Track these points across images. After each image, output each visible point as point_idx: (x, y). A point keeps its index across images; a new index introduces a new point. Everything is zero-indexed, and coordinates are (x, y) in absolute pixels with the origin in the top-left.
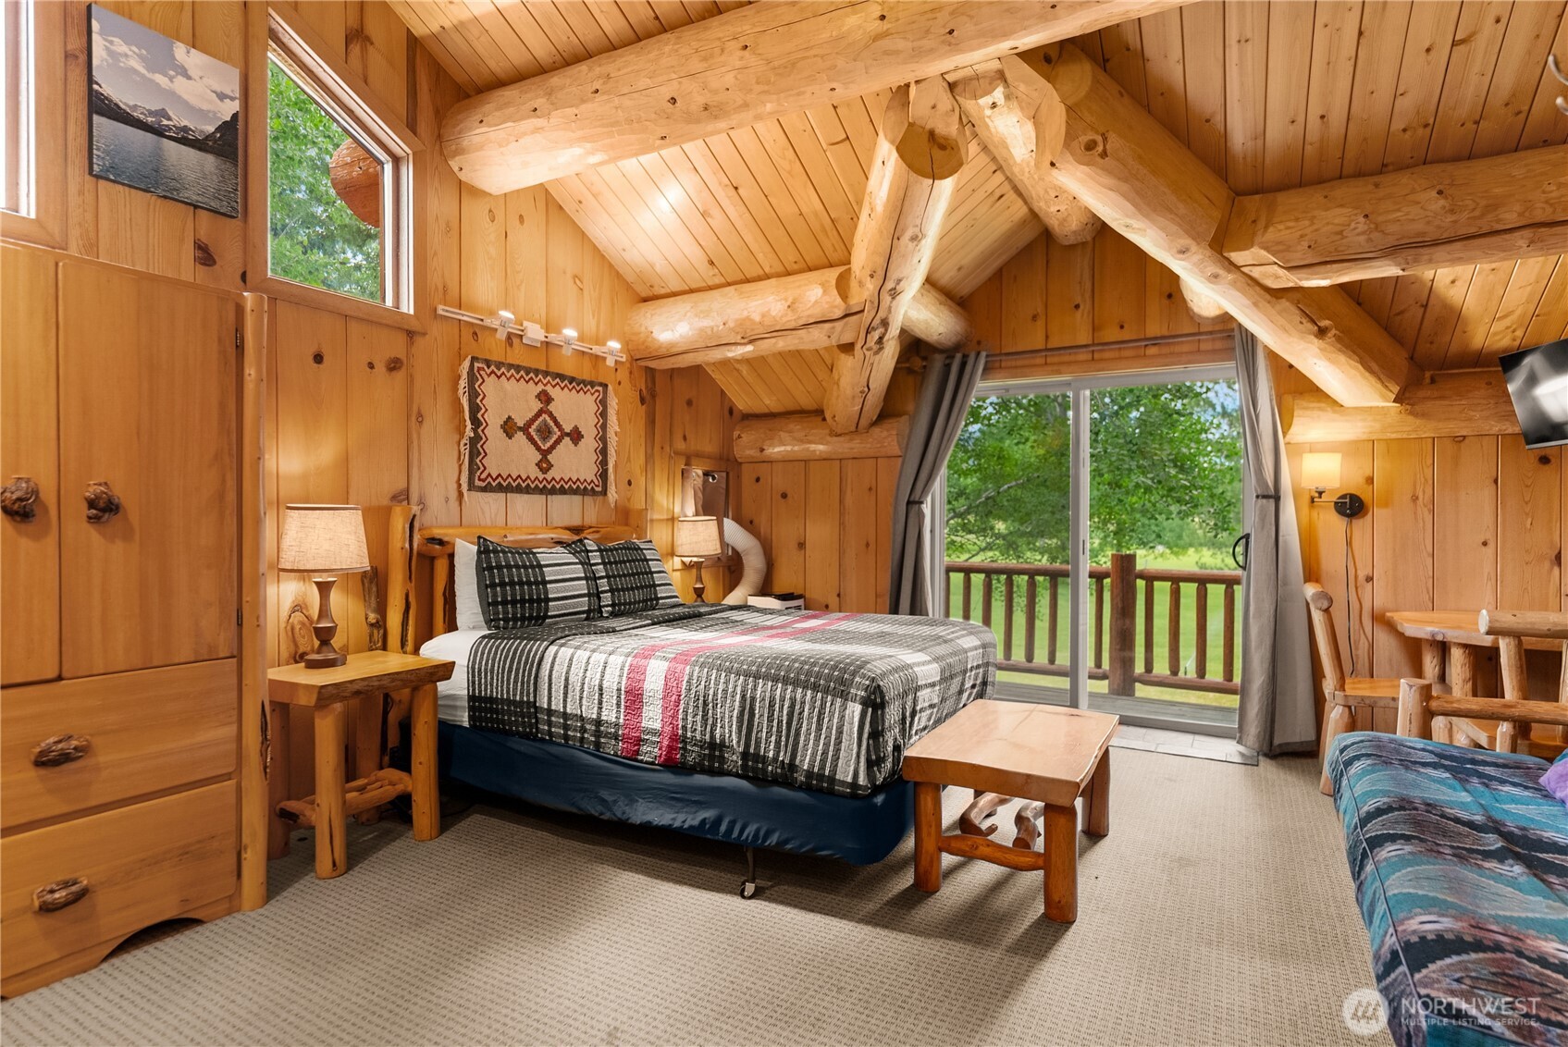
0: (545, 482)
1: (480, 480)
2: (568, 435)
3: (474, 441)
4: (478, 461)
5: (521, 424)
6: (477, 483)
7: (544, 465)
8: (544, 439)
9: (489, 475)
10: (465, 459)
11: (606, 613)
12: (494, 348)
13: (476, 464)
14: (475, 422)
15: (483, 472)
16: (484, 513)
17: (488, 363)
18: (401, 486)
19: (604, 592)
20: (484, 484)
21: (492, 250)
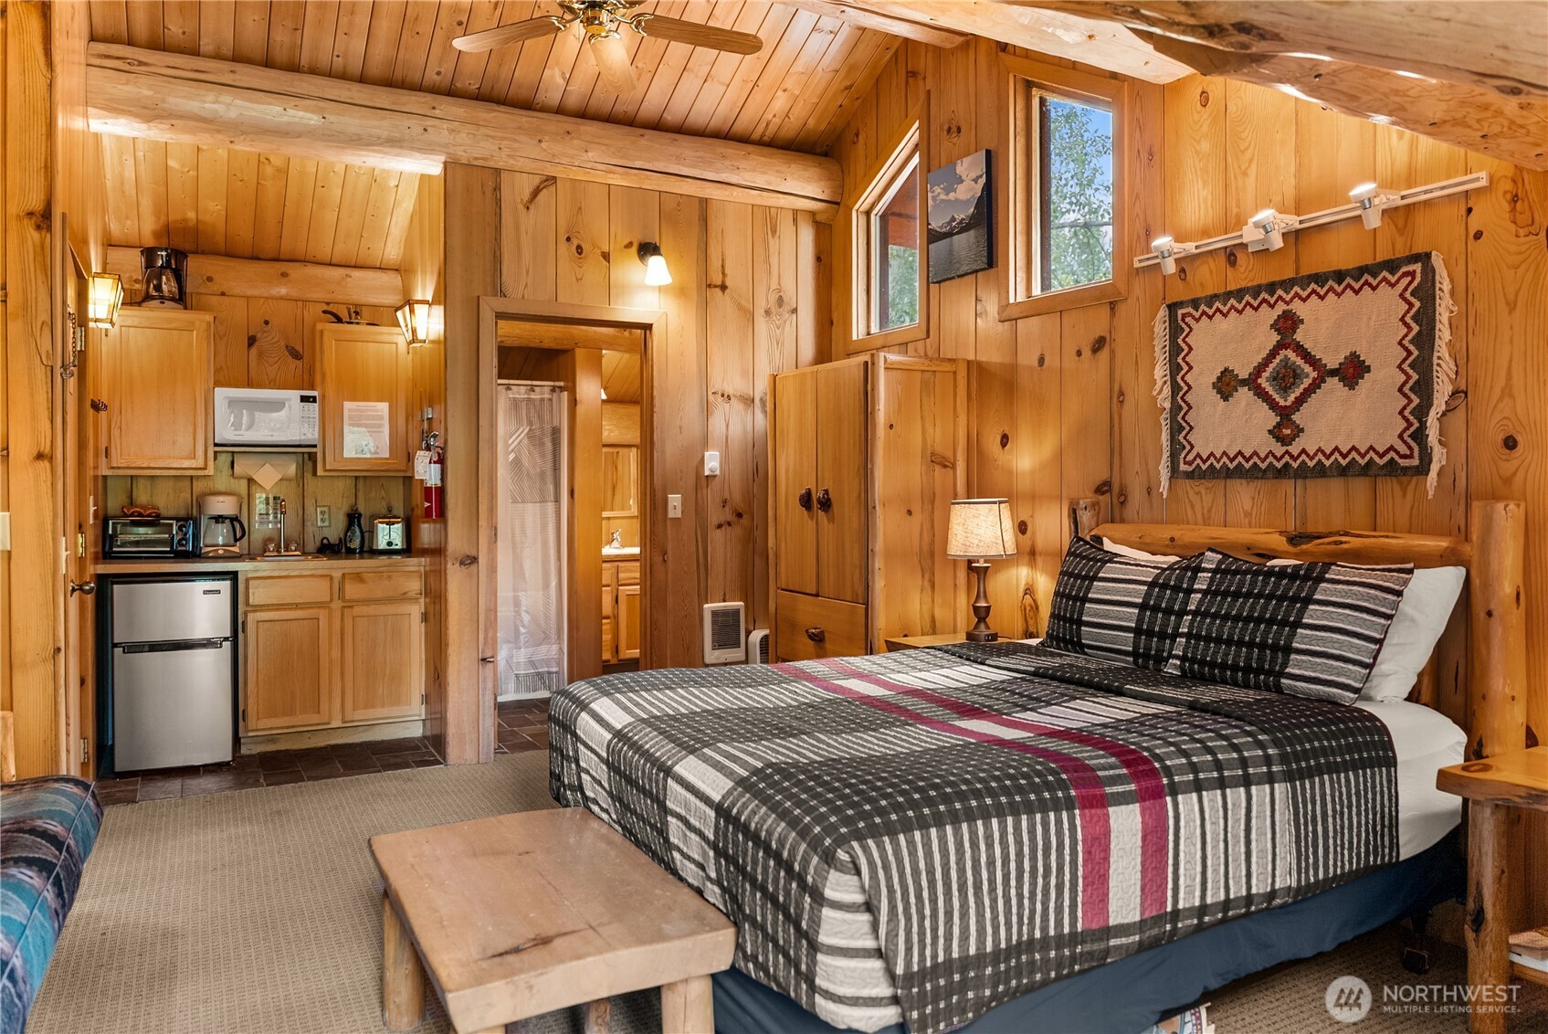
0: (1287, 458)
1: (1185, 463)
2: (1333, 373)
3: (1176, 408)
4: (1181, 438)
5: (1244, 374)
6: (1183, 467)
7: (1285, 429)
8: (1285, 390)
9: (1198, 455)
10: (1165, 437)
11: (1172, 668)
12: (1209, 279)
13: (1180, 443)
14: (1175, 388)
15: (1189, 452)
16: (1193, 507)
17: (1195, 303)
18: (1105, 476)
19: (1182, 635)
20: (1191, 469)
21: (1205, 146)
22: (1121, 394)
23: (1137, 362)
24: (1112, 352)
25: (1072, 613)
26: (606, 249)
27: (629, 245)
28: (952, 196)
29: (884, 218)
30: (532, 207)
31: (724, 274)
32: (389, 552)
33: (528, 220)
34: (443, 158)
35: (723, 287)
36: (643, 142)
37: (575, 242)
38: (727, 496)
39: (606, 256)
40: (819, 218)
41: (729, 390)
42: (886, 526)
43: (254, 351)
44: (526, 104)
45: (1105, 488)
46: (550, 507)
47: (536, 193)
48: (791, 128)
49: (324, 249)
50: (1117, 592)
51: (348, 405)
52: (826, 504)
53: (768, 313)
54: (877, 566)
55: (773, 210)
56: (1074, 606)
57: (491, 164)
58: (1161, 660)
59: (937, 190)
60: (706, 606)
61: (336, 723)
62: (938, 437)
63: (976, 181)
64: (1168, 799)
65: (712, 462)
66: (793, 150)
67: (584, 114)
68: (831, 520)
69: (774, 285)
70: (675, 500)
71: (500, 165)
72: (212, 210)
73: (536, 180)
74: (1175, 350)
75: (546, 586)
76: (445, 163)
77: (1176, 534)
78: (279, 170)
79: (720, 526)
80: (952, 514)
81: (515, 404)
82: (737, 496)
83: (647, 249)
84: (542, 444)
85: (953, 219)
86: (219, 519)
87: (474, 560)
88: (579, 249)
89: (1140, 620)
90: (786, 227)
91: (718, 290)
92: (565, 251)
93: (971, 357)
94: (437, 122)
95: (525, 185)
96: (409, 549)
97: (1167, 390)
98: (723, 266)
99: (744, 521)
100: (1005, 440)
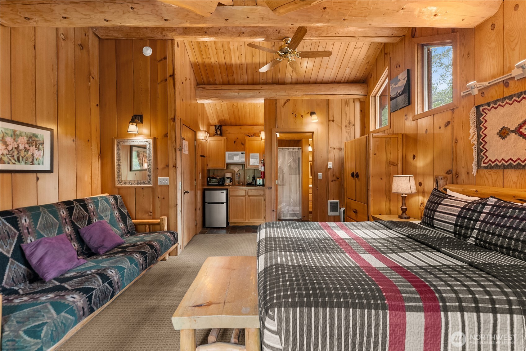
1: (484, 163)
3: (479, 144)
4: (482, 154)
5: (513, 128)
6: (483, 165)
9: (490, 160)
10: (475, 155)
11: (471, 241)
12: (494, 94)
13: (481, 156)
14: (479, 136)
15: (486, 159)
16: (487, 179)
17: (488, 104)
18: (449, 168)
19: (476, 229)
20: (486, 165)
21: (493, 45)
22: (456, 140)
23: (463, 129)
24: (453, 126)
25: (430, 215)
26: (302, 115)
27: (308, 113)
28: (397, 86)
29: (380, 97)
30: (284, 107)
31: (333, 117)
32: (259, 185)
33: (283, 110)
34: (264, 98)
35: (333, 121)
36: (311, 87)
37: (294, 114)
38: (334, 173)
39: (302, 116)
40: (361, 100)
41: (335, 147)
42: (373, 183)
43: (235, 144)
44: (283, 83)
45: (450, 172)
46: (298, 176)
47: (285, 103)
48: (352, 77)
49: (248, 122)
50: (448, 210)
51: (251, 154)
52: (357, 176)
53: (346, 126)
54: (370, 194)
55: (347, 100)
56: (431, 212)
57: (275, 98)
58: (466, 237)
59: (393, 85)
60: (329, 201)
61: (247, 221)
62: (392, 157)
63: (404, 79)
64: (442, 313)
65: (330, 165)
66: (354, 83)
67: (297, 83)
68: (359, 180)
69: (348, 119)
70: (320, 175)
71: (277, 98)
72: (226, 116)
73: (285, 100)
74: (479, 122)
75: (297, 193)
76: (265, 100)
77: (479, 190)
78: (236, 107)
79: (332, 181)
80: (393, 179)
81: (290, 152)
82: (337, 174)
83: (312, 113)
84: (296, 161)
85: (397, 92)
86: (228, 178)
87: (271, 188)
88: (296, 115)
89: (457, 221)
90: (351, 103)
91: (332, 122)
92: (292, 116)
93: (403, 133)
94: (262, 91)
95: (282, 102)
96: (263, 185)
97: (476, 137)
98: (333, 116)
99: (339, 180)
100: (414, 157)
